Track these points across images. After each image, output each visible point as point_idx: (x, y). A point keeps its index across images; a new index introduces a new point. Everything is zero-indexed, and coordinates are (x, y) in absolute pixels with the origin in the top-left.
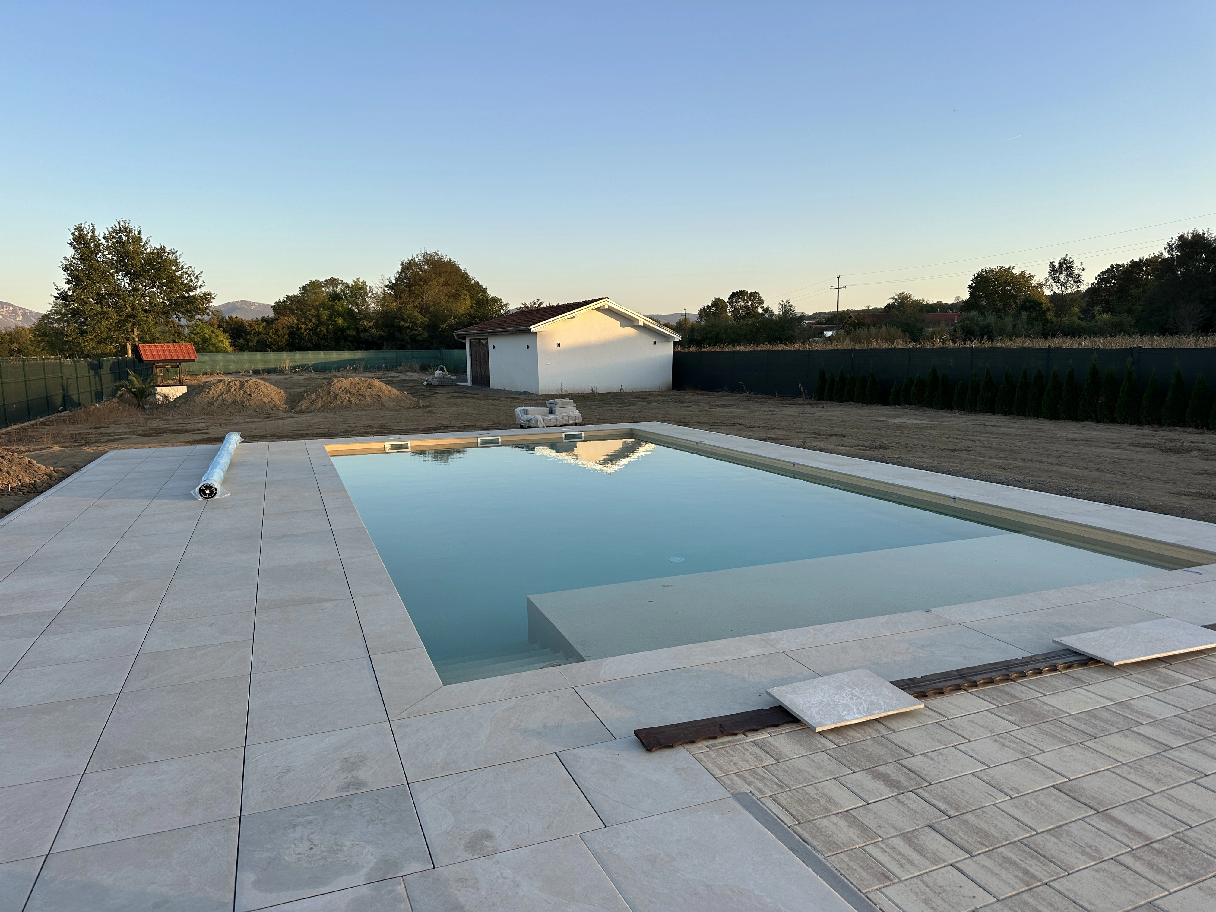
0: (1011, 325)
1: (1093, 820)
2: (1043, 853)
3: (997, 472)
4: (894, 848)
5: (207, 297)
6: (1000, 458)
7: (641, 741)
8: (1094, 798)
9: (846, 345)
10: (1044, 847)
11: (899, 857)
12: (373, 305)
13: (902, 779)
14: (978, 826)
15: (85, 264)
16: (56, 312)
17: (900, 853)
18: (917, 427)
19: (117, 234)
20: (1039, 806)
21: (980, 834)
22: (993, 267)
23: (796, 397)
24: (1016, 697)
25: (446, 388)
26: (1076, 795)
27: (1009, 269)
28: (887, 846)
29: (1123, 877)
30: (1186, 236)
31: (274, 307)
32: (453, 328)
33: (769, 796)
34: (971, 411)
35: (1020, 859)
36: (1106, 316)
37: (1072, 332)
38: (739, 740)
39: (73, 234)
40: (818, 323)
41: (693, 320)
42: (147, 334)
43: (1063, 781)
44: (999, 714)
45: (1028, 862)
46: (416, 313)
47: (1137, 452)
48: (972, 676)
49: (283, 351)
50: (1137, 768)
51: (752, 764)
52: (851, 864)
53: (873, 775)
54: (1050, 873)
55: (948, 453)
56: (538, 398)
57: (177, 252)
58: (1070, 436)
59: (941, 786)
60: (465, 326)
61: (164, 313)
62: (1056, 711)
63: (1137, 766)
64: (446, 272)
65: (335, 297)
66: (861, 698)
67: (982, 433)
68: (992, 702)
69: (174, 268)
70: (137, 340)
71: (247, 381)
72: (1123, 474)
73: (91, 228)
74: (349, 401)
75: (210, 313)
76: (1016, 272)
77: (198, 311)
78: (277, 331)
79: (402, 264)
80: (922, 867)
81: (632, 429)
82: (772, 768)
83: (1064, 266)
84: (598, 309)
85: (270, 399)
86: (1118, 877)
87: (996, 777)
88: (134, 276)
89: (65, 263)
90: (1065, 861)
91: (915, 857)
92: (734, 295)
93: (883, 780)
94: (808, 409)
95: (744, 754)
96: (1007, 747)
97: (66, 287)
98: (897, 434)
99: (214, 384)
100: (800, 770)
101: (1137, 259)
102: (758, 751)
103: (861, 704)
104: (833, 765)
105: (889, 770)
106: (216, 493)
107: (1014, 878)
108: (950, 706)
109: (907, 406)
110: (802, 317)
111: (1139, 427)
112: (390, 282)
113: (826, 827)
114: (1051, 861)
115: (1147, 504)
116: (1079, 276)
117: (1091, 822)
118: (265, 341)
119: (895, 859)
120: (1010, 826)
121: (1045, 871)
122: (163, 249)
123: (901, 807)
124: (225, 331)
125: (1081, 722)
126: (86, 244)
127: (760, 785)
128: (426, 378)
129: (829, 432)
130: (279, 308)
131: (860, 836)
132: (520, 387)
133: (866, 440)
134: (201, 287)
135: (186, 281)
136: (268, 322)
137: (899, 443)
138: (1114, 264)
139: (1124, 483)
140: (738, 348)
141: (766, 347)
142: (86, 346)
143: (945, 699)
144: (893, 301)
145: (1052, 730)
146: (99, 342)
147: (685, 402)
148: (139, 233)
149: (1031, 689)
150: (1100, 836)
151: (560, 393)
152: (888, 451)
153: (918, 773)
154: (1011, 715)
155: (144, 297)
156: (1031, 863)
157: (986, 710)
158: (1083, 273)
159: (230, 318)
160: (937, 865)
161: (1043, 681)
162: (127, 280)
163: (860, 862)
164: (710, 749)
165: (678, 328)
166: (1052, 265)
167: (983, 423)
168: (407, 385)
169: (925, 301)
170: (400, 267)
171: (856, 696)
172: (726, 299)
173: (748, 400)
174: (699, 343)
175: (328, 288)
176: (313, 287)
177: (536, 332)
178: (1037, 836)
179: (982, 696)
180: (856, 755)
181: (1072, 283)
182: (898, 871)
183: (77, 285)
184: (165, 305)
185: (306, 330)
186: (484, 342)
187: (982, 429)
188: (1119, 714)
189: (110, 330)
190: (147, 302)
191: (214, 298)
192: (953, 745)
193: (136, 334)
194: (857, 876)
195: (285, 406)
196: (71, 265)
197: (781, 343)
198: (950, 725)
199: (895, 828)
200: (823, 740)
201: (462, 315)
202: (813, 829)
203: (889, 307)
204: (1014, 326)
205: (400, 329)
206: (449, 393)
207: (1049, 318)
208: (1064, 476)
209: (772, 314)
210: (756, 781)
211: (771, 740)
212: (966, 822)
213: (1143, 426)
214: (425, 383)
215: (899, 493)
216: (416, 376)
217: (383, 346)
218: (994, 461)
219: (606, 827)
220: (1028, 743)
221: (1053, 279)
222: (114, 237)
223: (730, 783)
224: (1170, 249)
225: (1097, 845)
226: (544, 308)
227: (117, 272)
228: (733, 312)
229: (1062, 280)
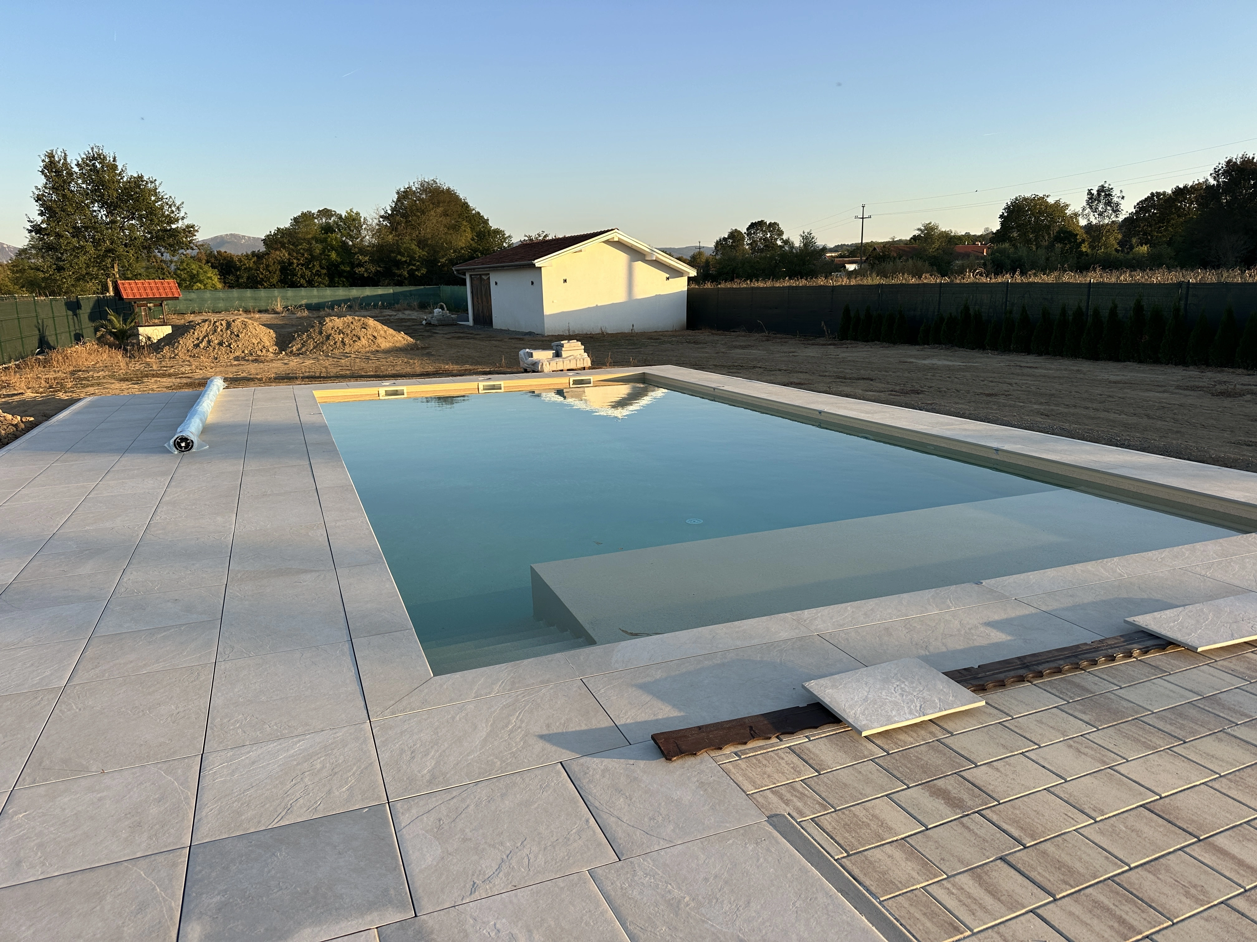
0: (1043, 257)
1: (1194, 850)
2: (1140, 895)
3: (1039, 419)
4: (962, 889)
5: (190, 230)
6: (1041, 403)
7: (660, 747)
8: (1193, 821)
9: (873, 280)
10: (1140, 887)
11: (969, 900)
12: (367, 237)
13: (965, 797)
14: (1060, 860)
15: (57, 194)
16: (33, 247)
17: (969, 896)
18: (949, 368)
19: (90, 161)
20: (1129, 832)
21: (1063, 869)
22: (1028, 195)
23: (819, 337)
24: (1088, 691)
25: (446, 328)
26: (1172, 818)
27: (1043, 198)
28: (953, 885)
29: (1239, 928)
30: (1234, 160)
31: (264, 241)
32: (452, 262)
33: (811, 819)
34: (1005, 351)
35: (1114, 904)
36: (1145, 249)
37: (1109, 265)
38: (772, 745)
39: (43, 161)
40: (840, 256)
41: (708, 254)
42: (128, 269)
43: (1153, 799)
44: (1071, 712)
45: (1123, 907)
46: (413, 247)
47: (1186, 396)
48: (1037, 665)
49: (275, 287)
50: (1238, 781)
51: (788, 777)
52: (912, 910)
53: (931, 792)
54: (1150, 923)
55: (985, 398)
56: (544, 339)
57: (155, 180)
58: (1113, 378)
59: (1012, 805)
60: (466, 261)
61: (144, 248)
62: (1136, 708)
63: (1238, 779)
64: (444, 202)
65: (328, 229)
66: (912, 694)
67: (1018, 375)
68: (1061, 696)
69: (153, 198)
70: (118, 276)
71: (233, 321)
72: (1176, 421)
73: (63, 154)
74: (342, 342)
75: (195, 248)
76: (1051, 200)
77: (181, 245)
78: (267, 266)
79: (398, 193)
80: (997, 914)
81: (644, 373)
82: (812, 783)
83: (1103, 194)
84: (607, 242)
85: (259, 340)
86: (1233, 928)
87: (1075, 793)
88: (111, 208)
89: (37, 192)
90: (1168, 906)
91: (988, 900)
92: (752, 225)
93: (943, 798)
94: (831, 350)
95: (779, 764)
96: (1084, 754)
97: (39, 219)
98: (929, 377)
99: (198, 324)
100: (845, 785)
101: (1181, 186)
102: (795, 759)
103: (912, 701)
104: (881, 778)
105: (949, 784)
106: (192, 446)
107: (1108, 930)
108: (1013, 701)
109: (936, 346)
110: (824, 249)
111: (1184, 368)
112: (386, 212)
113: (880, 860)
114: (1151, 906)
115: (1207, 456)
116: (1118, 204)
117: (1192, 853)
118: (256, 277)
119: (964, 904)
120: (1097, 859)
121: (1145, 919)
122: (141, 177)
123: (966, 833)
124: (213, 267)
125: (1166, 722)
126: (58, 173)
127: (799, 804)
128: (425, 317)
129: (855, 376)
130: (272, 241)
131: (920, 873)
132: (524, 326)
133: (896, 384)
134: (183, 218)
135: (167, 213)
136: (259, 256)
137: (931, 387)
138: (1154, 192)
139: (1178, 432)
140: (756, 284)
141: (787, 283)
142: (64, 283)
143: (1006, 692)
144: (920, 233)
145: (1134, 733)
146: (78, 279)
147: (700, 343)
148: (114, 160)
149: (1104, 679)
150: (1205, 872)
151: (568, 334)
152: (921, 396)
153: (983, 788)
154: (1085, 713)
155: (123, 230)
156: (1126, 908)
157: (1055, 707)
158: (1122, 202)
159: (219, 252)
160: (1015, 912)
161: (1117, 670)
162: (104, 212)
163: (922, 908)
164: (739, 756)
165: (692, 262)
166: (1090, 192)
167: (1018, 364)
168: (404, 324)
169: (953, 232)
170: (396, 196)
171: (906, 692)
172: (744, 230)
173: (768, 340)
174: (715, 279)
175: (321, 219)
176: (303, 219)
177: (541, 268)
178: (1130, 873)
179: (1049, 689)
180: (909, 765)
181: (1110, 212)
182: (968, 920)
183: (51, 217)
184: (146, 239)
185: (298, 265)
186: (485, 277)
187: (1018, 371)
188: (1209, 711)
189: (88, 266)
190: (126, 236)
191: (197, 231)
192: (1021, 751)
193: (116, 270)
194: (921, 928)
195: (275, 347)
196: (43, 195)
197: (801, 278)
198: (1016, 726)
199: (961, 861)
200: (870, 746)
201: (462, 248)
202: (864, 863)
203: (915, 238)
204: (1047, 259)
205: (398, 264)
206: (450, 333)
207: (1084, 250)
208: (1111, 423)
209: (792, 247)
210: (795, 799)
211: (810, 745)
212: (1044, 853)
213: (1188, 366)
214: (424, 322)
215: (935, 444)
216: (414, 315)
217: (379, 281)
218: (1036, 406)
219: (620, 860)
220: (1108, 750)
221: (1091, 207)
222: (87, 165)
223: (764, 802)
224: (1216, 174)
225: (1203, 885)
226: (549, 241)
227: (92, 203)
228: (751, 244)
229: (1100, 209)
